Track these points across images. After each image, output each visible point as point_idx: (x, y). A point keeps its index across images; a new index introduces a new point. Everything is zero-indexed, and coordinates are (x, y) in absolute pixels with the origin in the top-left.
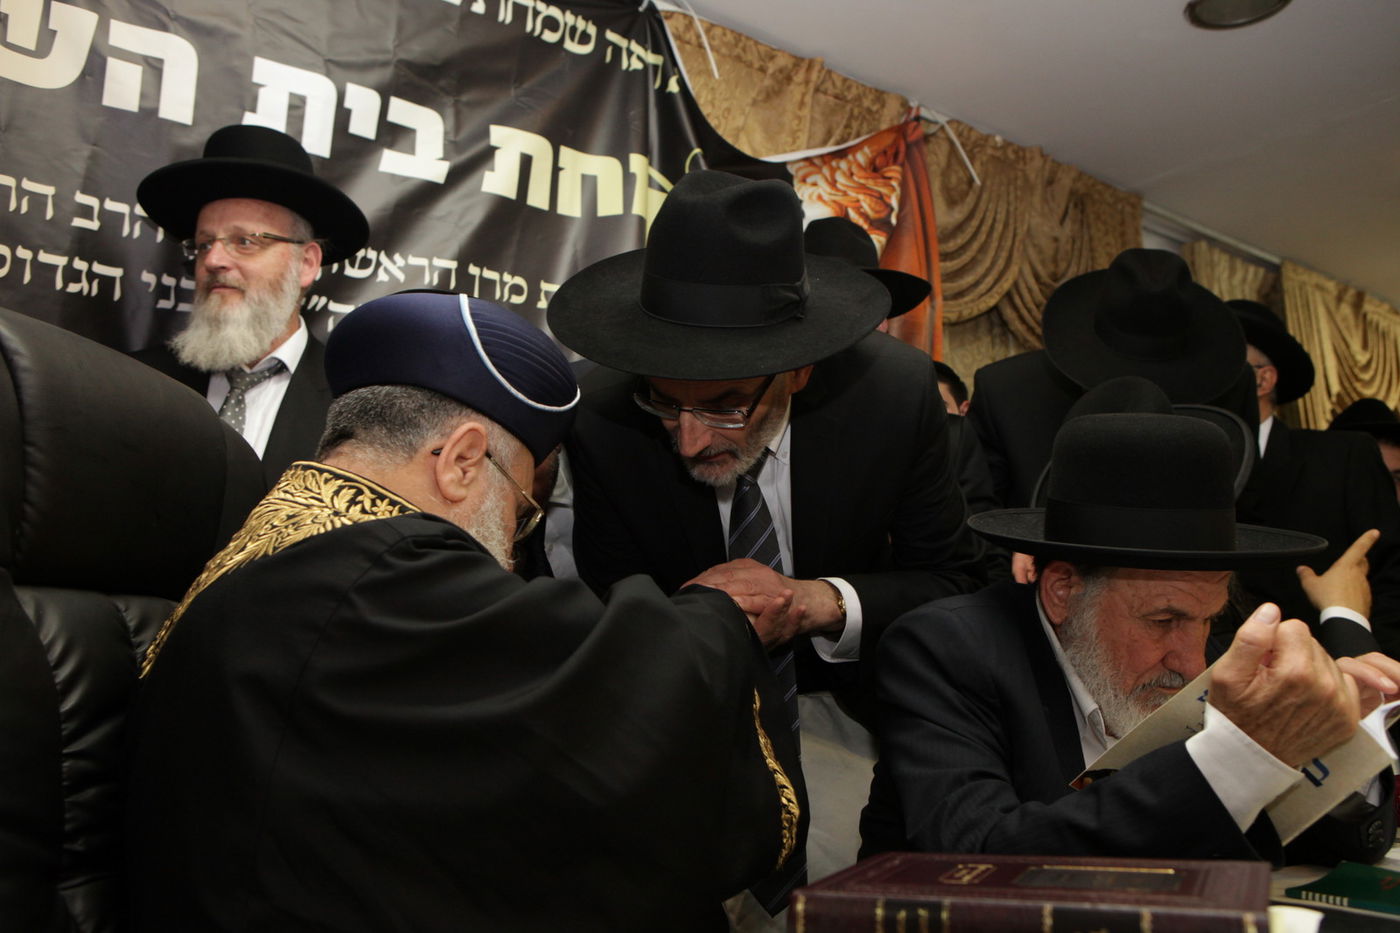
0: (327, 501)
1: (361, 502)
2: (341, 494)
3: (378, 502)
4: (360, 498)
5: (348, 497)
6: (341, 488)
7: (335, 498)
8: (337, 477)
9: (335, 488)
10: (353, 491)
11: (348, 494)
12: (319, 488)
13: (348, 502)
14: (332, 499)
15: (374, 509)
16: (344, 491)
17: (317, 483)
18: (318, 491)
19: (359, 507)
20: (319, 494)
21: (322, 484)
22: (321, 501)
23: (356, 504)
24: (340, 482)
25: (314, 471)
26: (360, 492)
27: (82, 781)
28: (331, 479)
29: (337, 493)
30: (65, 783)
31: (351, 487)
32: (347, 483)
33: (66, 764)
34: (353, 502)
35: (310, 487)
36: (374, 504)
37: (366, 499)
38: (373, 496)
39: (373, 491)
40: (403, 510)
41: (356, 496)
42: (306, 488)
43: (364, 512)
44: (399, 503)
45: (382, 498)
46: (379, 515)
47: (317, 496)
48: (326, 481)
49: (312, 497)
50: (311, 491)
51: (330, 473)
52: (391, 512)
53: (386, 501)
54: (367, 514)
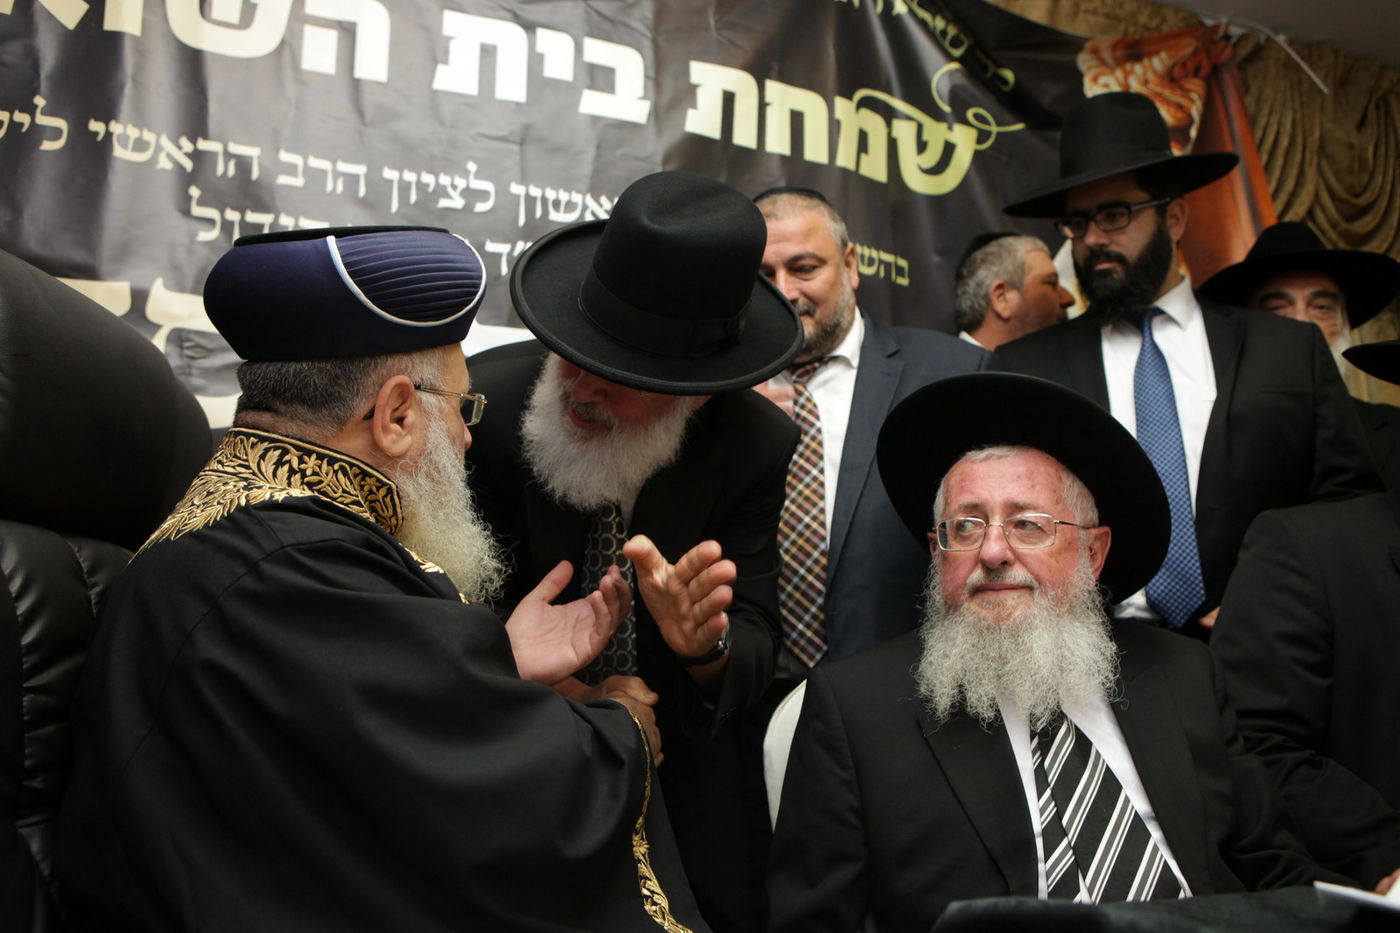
0: (254, 467)
1: (289, 462)
2: (268, 457)
3: (306, 458)
4: (287, 458)
5: (275, 460)
6: (267, 450)
7: (262, 461)
8: (265, 440)
9: (261, 452)
10: (278, 452)
11: (275, 455)
12: (246, 455)
13: (275, 463)
14: (259, 463)
15: (303, 466)
16: (270, 453)
17: (245, 448)
18: (245, 457)
19: (286, 467)
20: (246, 460)
21: (249, 451)
23: (283, 464)
24: (268, 444)
25: (242, 437)
26: (285, 452)
27: (42, 716)
28: (258, 443)
29: (263, 457)
30: (26, 718)
31: (276, 448)
32: (273, 445)
33: (25, 699)
34: (279, 463)
35: (238, 454)
36: (301, 461)
37: (293, 456)
38: (301, 453)
39: (299, 448)
40: (332, 461)
41: (282, 456)
42: (235, 456)
43: (292, 472)
44: (325, 456)
45: (309, 453)
46: (309, 472)
47: (244, 463)
48: (253, 446)
49: (240, 465)
50: (239, 458)
51: (255, 436)
52: (320, 467)
53: (314, 456)
54: (295, 473)
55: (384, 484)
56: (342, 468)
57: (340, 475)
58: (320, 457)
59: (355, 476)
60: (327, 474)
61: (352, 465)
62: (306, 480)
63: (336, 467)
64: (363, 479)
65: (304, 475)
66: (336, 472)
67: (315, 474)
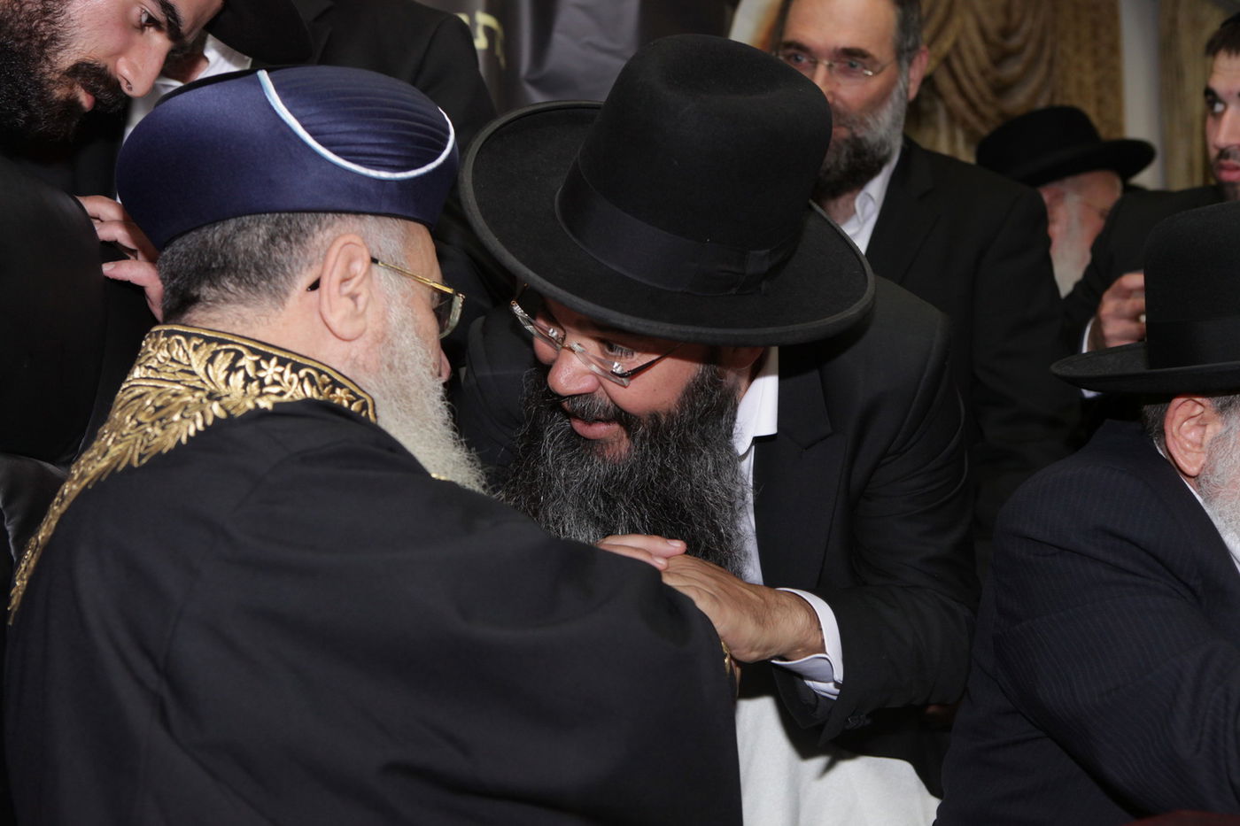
0: (200, 370)
1: (243, 367)
2: (216, 362)
3: (263, 364)
4: (240, 363)
5: (226, 365)
6: (215, 353)
7: (210, 367)
8: (209, 340)
9: (210, 355)
10: (231, 355)
11: (223, 362)
12: (189, 359)
13: (226, 370)
14: (206, 369)
15: (261, 374)
16: (221, 355)
17: (185, 351)
18: (187, 362)
19: (241, 374)
20: (189, 365)
21: (190, 352)
22: (193, 373)
23: (237, 370)
24: (214, 346)
25: (179, 337)
26: (239, 355)
28: (201, 344)
29: (211, 361)
31: (227, 351)
32: (224, 347)
34: (232, 369)
35: (176, 358)
36: (258, 367)
37: (247, 361)
38: (256, 358)
39: (254, 351)
40: (296, 368)
41: (235, 360)
42: (172, 360)
43: (248, 379)
44: (289, 361)
45: (268, 357)
46: (267, 381)
47: (186, 368)
48: (196, 348)
49: (182, 371)
50: (179, 362)
51: (199, 336)
52: (281, 374)
53: (274, 361)
54: (252, 380)
55: (358, 398)
56: (308, 375)
57: (307, 385)
58: (282, 362)
59: (325, 386)
60: (291, 383)
61: (320, 373)
62: (265, 390)
63: (302, 373)
64: (333, 391)
65: (262, 385)
66: (301, 381)
67: (275, 383)
